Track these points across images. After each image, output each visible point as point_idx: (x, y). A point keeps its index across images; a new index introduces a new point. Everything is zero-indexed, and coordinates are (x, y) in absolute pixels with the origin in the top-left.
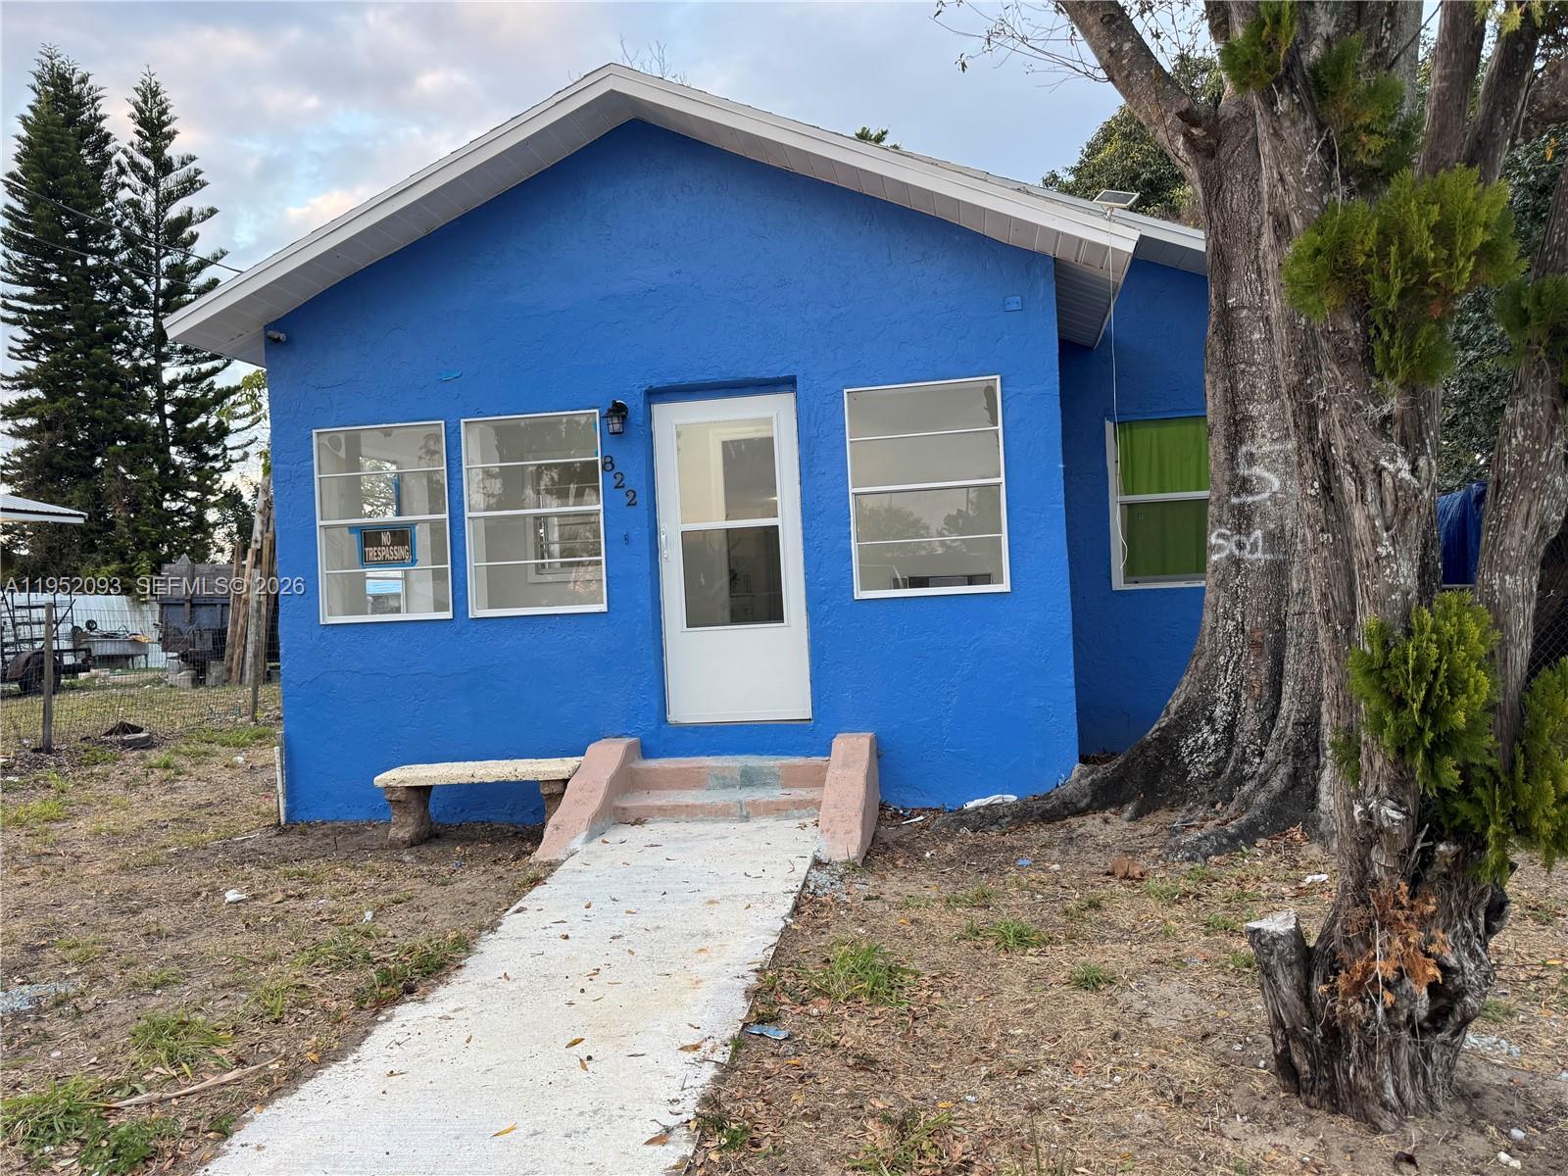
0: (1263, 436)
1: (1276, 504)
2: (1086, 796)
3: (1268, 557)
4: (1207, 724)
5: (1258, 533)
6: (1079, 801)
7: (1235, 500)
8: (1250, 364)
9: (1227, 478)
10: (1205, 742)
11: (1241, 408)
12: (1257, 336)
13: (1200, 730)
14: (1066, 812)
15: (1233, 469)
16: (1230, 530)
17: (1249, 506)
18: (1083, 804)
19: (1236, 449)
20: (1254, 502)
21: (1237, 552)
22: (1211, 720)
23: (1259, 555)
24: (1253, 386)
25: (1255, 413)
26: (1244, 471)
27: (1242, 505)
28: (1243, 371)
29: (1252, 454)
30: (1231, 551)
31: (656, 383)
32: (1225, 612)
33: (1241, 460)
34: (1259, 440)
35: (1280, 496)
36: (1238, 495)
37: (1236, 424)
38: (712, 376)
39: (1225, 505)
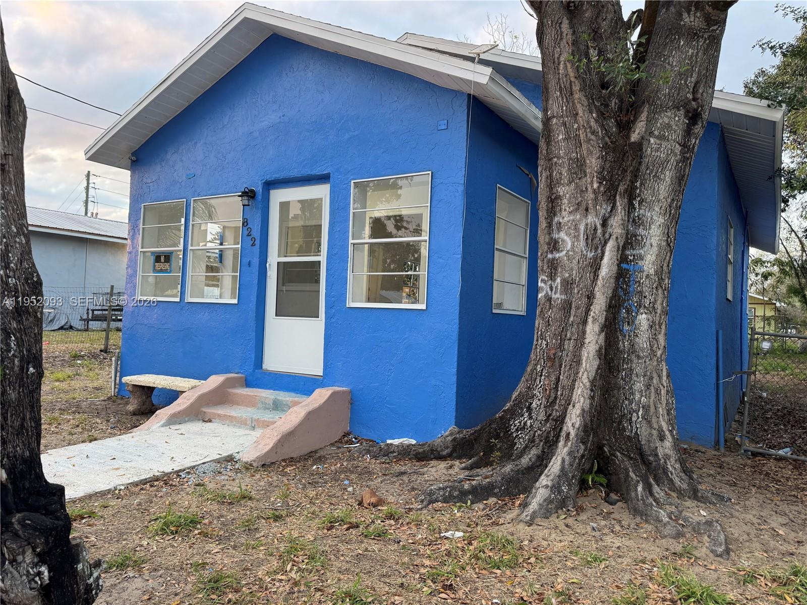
0: (565, 210)
1: (569, 260)
2: (447, 448)
3: (563, 297)
4: (527, 412)
5: (559, 280)
6: (442, 450)
7: (550, 256)
8: (559, 158)
9: (547, 240)
10: (525, 423)
11: (554, 190)
12: (561, 137)
13: (523, 415)
14: (432, 456)
15: (550, 234)
16: (547, 276)
17: (557, 260)
18: (445, 453)
19: (552, 220)
20: (559, 257)
21: (550, 293)
22: (529, 409)
23: (558, 295)
24: (561, 174)
25: (561, 194)
26: (555, 236)
27: (553, 259)
28: (556, 163)
29: (560, 223)
30: (547, 293)
31: (269, 178)
32: (541, 335)
33: (554, 227)
34: (564, 213)
35: (571, 253)
36: (552, 252)
37: (552, 201)
38: (294, 173)
39: (545, 260)
